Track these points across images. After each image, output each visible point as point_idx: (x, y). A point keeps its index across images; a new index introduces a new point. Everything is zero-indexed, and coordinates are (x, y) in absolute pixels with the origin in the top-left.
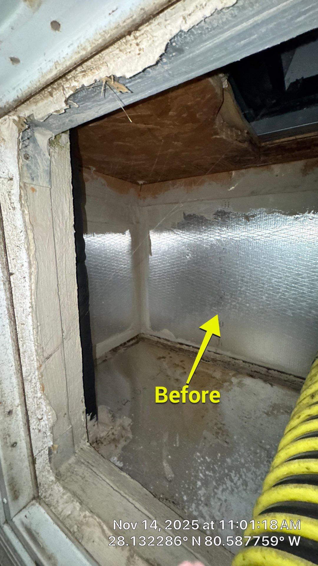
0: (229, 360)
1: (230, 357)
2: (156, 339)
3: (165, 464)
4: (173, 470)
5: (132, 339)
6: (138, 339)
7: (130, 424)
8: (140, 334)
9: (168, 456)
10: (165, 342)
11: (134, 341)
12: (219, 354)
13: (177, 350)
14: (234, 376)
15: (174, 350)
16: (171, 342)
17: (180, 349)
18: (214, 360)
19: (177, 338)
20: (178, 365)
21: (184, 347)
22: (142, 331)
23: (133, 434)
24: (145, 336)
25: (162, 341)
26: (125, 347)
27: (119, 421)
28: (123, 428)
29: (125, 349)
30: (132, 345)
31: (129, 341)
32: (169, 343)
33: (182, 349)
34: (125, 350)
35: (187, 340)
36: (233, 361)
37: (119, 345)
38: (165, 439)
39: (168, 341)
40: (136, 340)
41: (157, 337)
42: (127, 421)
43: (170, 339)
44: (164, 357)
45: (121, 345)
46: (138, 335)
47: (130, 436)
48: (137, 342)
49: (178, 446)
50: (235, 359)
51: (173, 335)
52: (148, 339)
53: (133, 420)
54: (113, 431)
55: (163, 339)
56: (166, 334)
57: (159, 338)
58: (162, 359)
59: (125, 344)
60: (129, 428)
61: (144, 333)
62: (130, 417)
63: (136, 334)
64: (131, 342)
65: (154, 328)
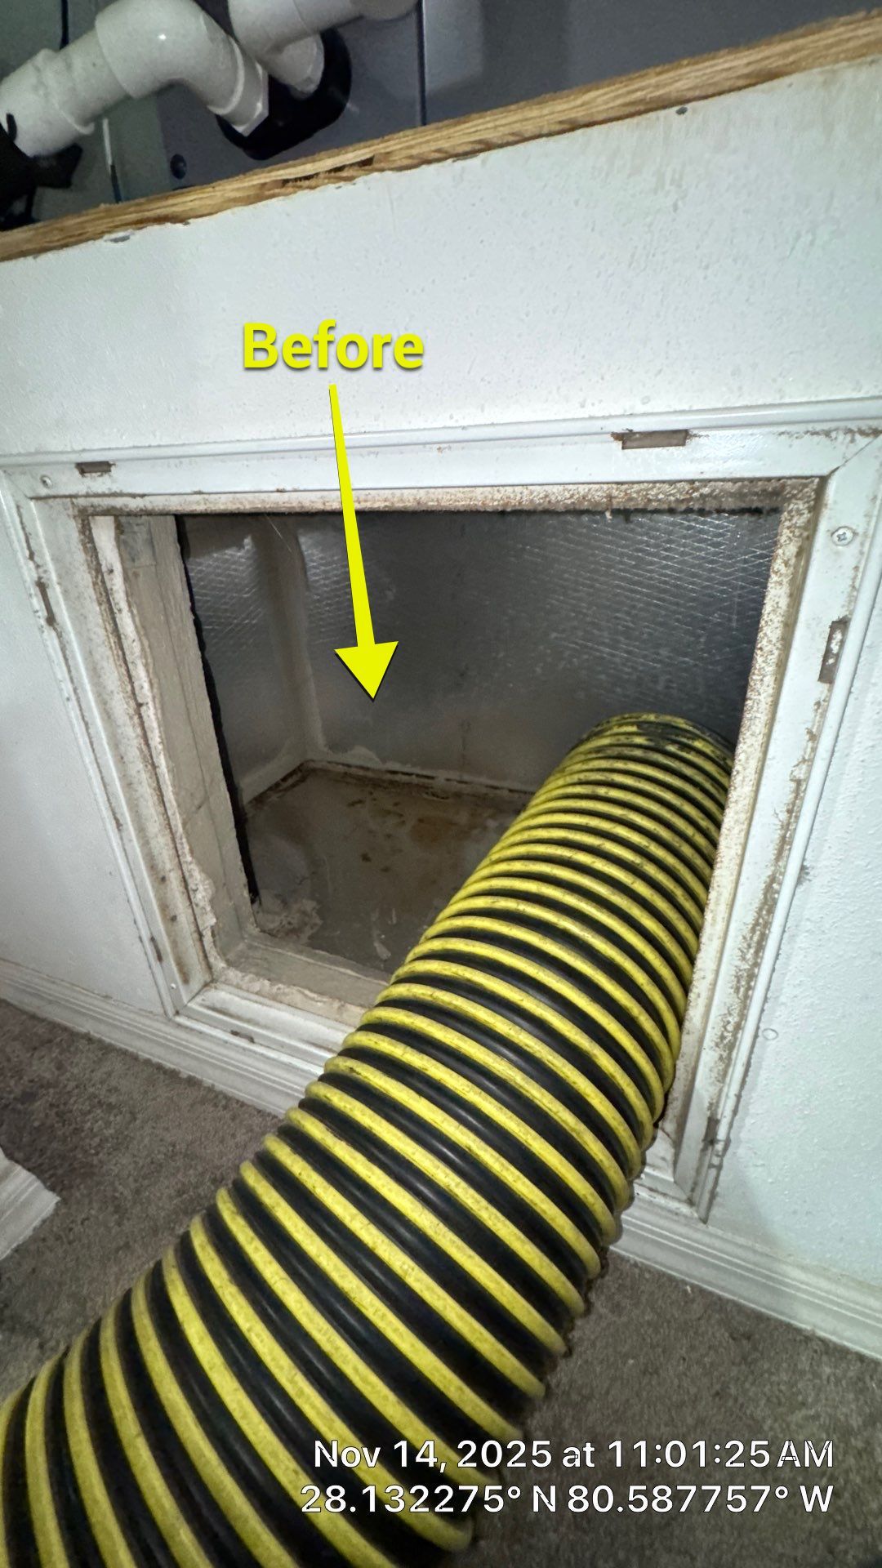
0: (484, 790)
1: (487, 786)
2: (341, 769)
3: (376, 944)
4: (389, 949)
5: (290, 775)
6: (302, 773)
7: (314, 908)
8: (307, 761)
9: (380, 935)
10: (361, 773)
11: (295, 778)
12: (466, 783)
13: (385, 785)
14: (492, 817)
15: (380, 786)
16: (373, 770)
17: (392, 783)
18: (458, 795)
19: (384, 760)
20: (389, 812)
21: (398, 778)
22: (310, 756)
23: (323, 918)
24: (318, 765)
25: (353, 771)
26: (280, 791)
27: (295, 907)
28: (304, 913)
29: (280, 794)
30: (293, 786)
31: (284, 779)
32: (370, 774)
33: (396, 781)
34: (279, 797)
35: (404, 763)
36: (492, 794)
37: (266, 788)
38: (374, 917)
39: (368, 769)
40: (300, 774)
41: (343, 765)
42: (309, 905)
43: (369, 765)
44: (360, 802)
45: (270, 789)
46: (302, 765)
47: (319, 921)
48: (303, 780)
49: (395, 922)
50: (496, 788)
51: (374, 756)
52: (325, 771)
53: (319, 902)
54: (289, 919)
55: (357, 767)
56: (361, 756)
57: (349, 766)
58: (359, 806)
59: (277, 785)
60: (314, 914)
61: (315, 758)
62: (312, 898)
63: (298, 764)
64: (290, 781)
65: (334, 746)
